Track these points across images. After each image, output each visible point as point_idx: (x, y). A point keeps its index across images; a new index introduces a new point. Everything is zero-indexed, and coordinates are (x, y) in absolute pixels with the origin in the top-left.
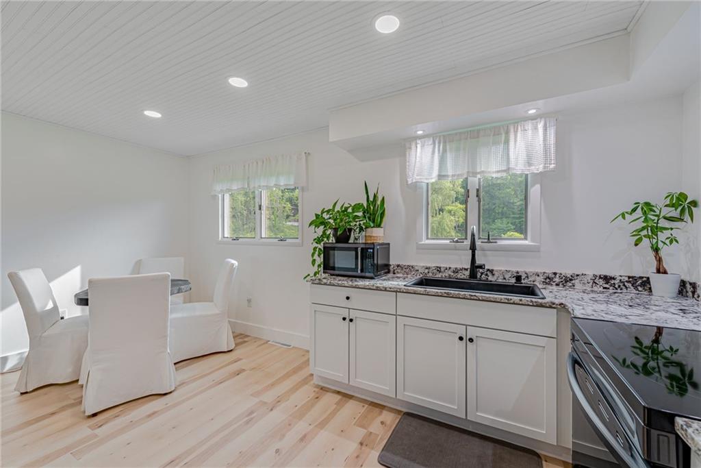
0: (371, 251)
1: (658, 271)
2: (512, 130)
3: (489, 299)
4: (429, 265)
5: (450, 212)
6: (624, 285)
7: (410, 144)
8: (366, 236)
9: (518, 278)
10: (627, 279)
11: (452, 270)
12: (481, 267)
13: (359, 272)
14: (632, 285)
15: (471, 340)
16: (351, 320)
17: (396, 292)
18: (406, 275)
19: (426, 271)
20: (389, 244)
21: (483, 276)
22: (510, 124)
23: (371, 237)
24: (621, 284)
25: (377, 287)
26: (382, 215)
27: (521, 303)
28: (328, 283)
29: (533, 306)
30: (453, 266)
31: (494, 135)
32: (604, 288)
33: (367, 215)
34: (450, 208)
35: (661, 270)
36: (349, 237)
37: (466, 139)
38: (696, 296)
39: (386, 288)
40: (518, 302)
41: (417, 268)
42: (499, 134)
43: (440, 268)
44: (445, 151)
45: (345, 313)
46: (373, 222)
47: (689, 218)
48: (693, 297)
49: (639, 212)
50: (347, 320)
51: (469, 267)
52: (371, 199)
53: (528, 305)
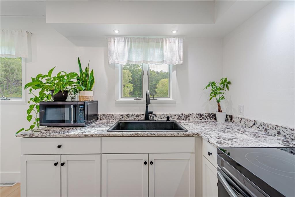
0: (83, 107)
1: (219, 111)
2: (164, 41)
3: (161, 135)
4: (122, 113)
5: (127, 87)
6: (207, 118)
7: (111, 40)
8: (79, 96)
9: (168, 118)
10: (207, 115)
11: (135, 115)
12: (151, 113)
13: (72, 123)
14: (209, 118)
15: (151, 163)
16: (62, 164)
17: (101, 137)
18: (108, 121)
19: (121, 117)
20: (97, 101)
21: (151, 117)
22: (164, 38)
23: (83, 97)
24: (206, 117)
25: (86, 135)
26: (92, 82)
27: (178, 135)
28: (40, 136)
29: (184, 136)
30: (136, 113)
31: (156, 42)
32: (200, 119)
33: (80, 82)
34: (127, 85)
35: (220, 111)
36: (66, 97)
37: (143, 42)
38: (232, 121)
39: (93, 135)
40: (176, 135)
41: (115, 115)
42: (159, 42)
43: (129, 115)
44: (131, 47)
45: (57, 159)
46: (85, 87)
47: (227, 89)
48: (231, 121)
49: (211, 86)
50: (59, 164)
51: (145, 113)
52: (84, 71)
53: (182, 136)
